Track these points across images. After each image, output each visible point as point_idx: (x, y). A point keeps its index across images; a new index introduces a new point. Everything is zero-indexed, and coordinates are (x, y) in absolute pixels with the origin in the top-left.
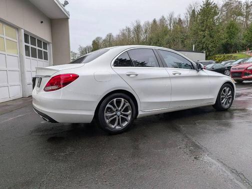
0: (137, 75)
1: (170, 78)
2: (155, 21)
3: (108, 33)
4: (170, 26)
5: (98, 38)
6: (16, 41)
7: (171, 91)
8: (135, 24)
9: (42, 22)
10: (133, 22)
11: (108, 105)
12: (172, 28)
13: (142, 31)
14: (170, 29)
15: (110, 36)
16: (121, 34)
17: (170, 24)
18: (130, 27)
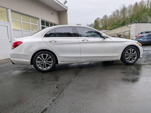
0: (56, 42)
1: (79, 43)
2: (136, 4)
3: (104, 15)
4: (148, 7)
5: (98, 19)
6: (37, 25)
7: (80, 51)
8: (122, 7)
9: (52, 14)
10: (121, 6)
11: (38, 57)
12: (149, 7)
13: (127, 11)
14: (148, 8)
15: (105, 16)
16: (112, 15)
17: (148, 5)
18: (118, 9)
